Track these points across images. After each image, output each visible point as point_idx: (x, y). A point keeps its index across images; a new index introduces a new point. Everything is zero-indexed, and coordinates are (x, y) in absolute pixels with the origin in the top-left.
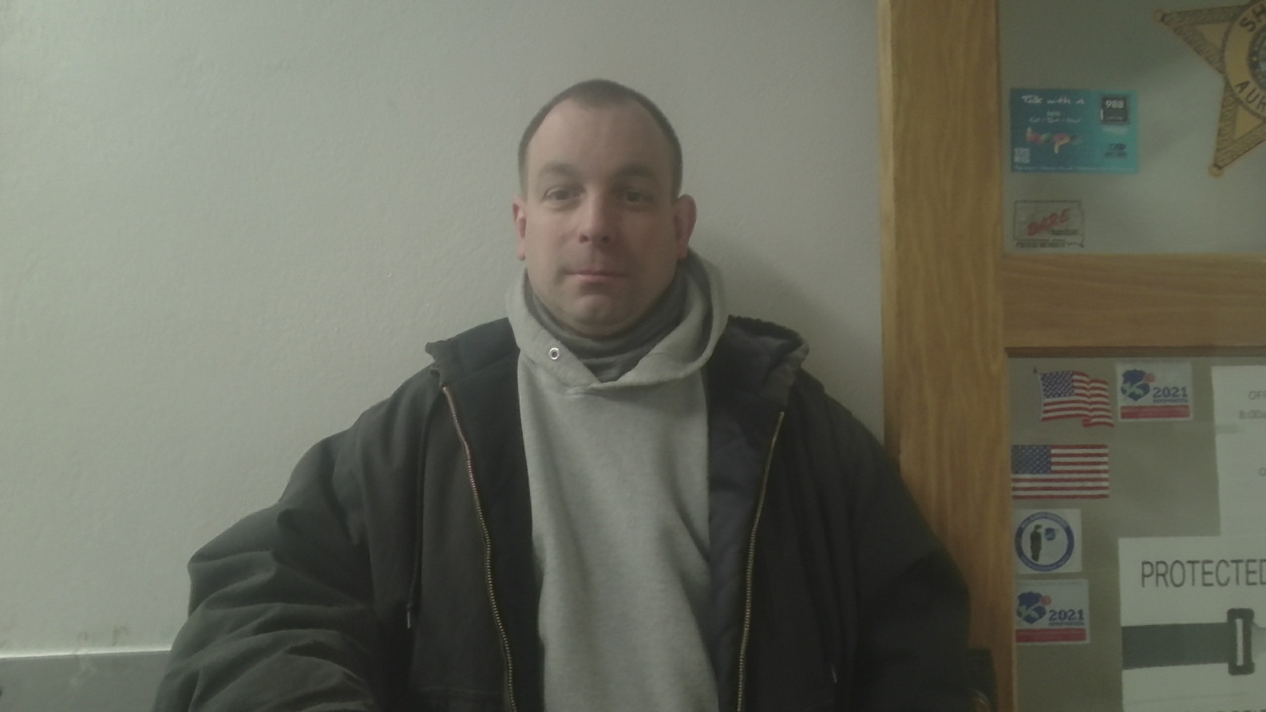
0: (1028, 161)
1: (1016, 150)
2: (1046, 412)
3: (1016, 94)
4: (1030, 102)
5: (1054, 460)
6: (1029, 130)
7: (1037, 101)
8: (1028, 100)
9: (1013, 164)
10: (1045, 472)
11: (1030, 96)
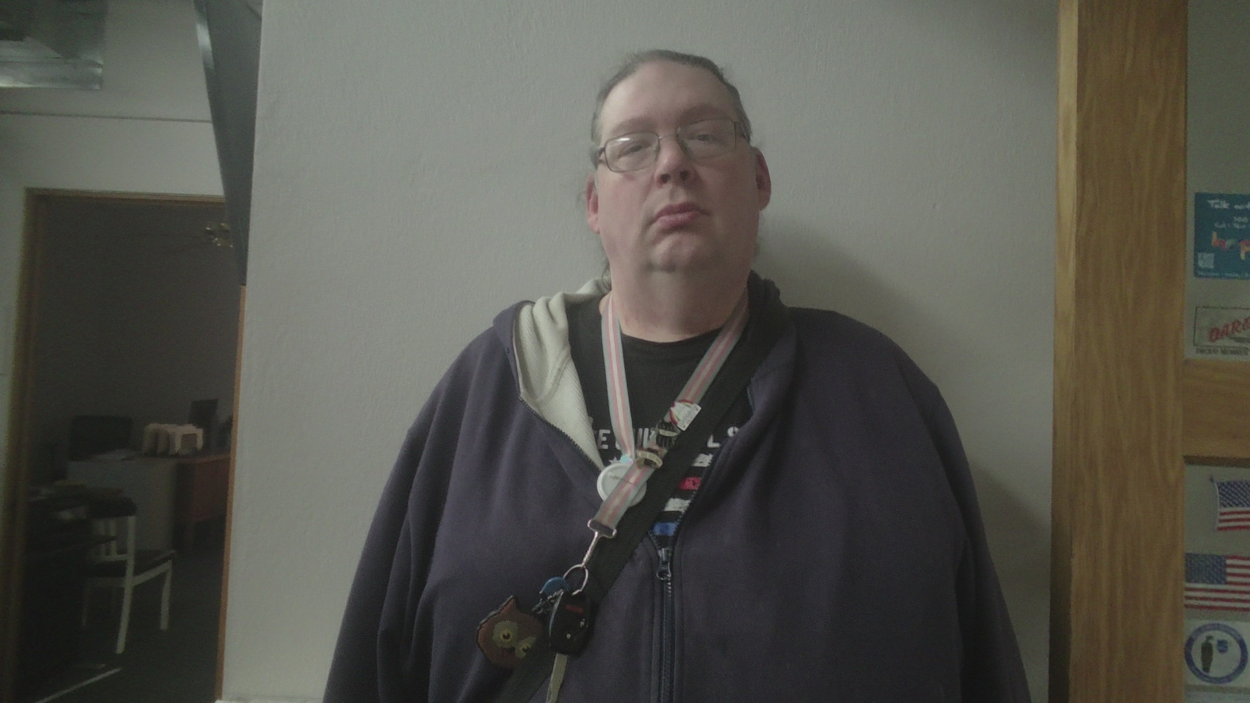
0: (1212, 267)
1: (1200, 255)
2: (1221, 521)
3: (1201, 199)
4: (1217, 206)
5: (1229, 570)
6: (1215, 235)
7: (1225, 205)
8: (1215, 204)
9: (1197, 268)
10: (1219, 583)
11: (1217, 201)
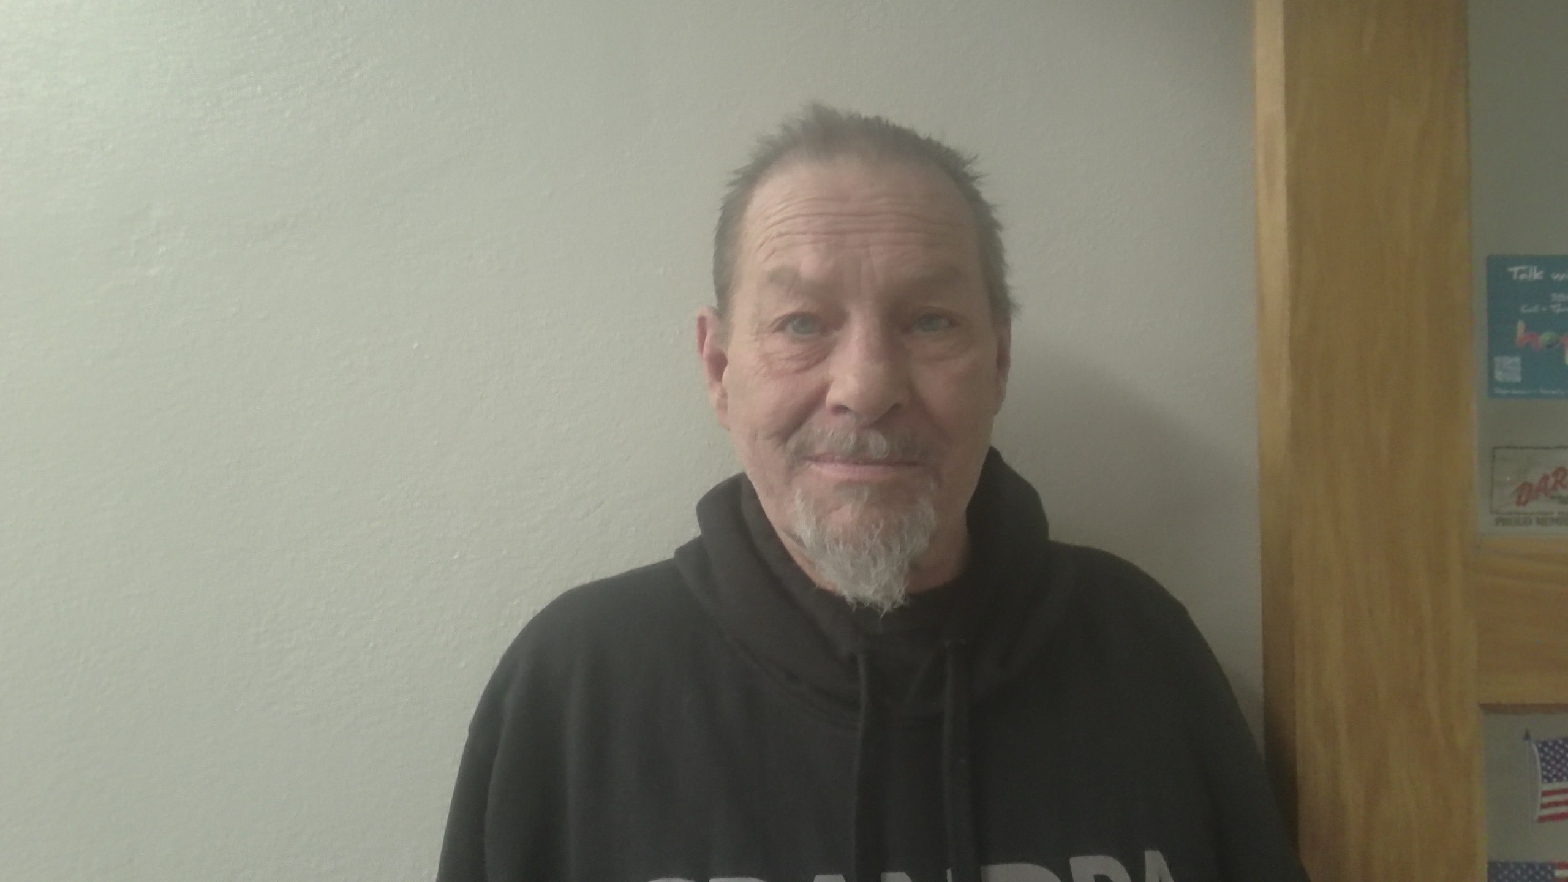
0: (1518, 379)
1: (1497, 359)
2: (1544, 806)
3: (1497, 266)
4: (1522, 277)
6: (1521, 326)
7: (1536, 275)
8: (1520, 272)
9: (1492, 382)
11: (1523, 268)
